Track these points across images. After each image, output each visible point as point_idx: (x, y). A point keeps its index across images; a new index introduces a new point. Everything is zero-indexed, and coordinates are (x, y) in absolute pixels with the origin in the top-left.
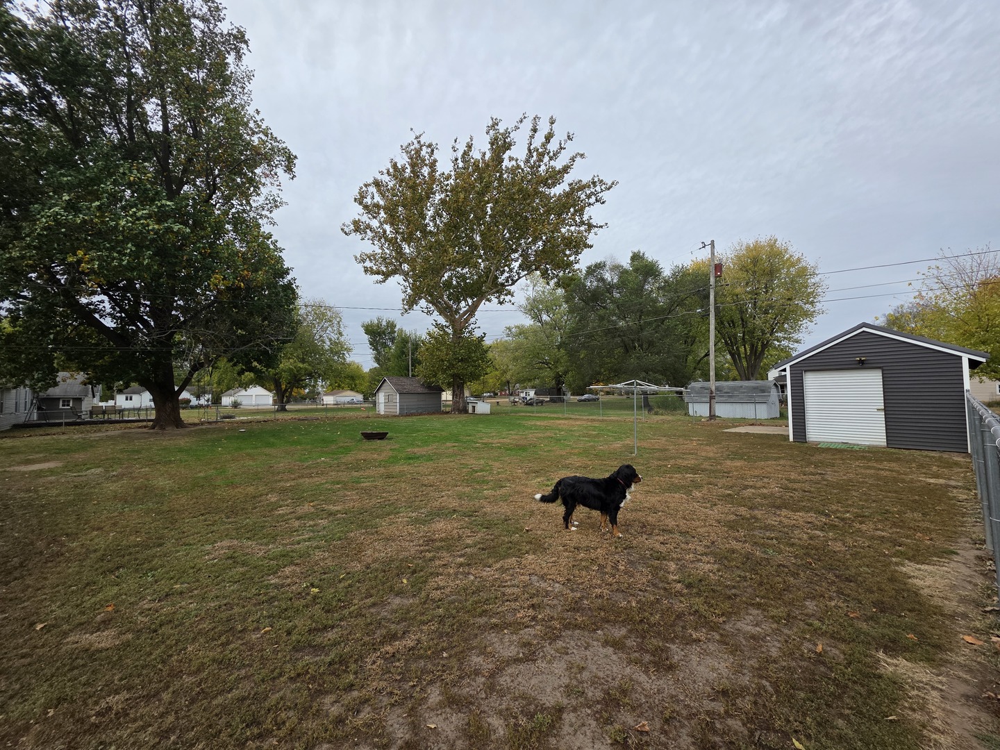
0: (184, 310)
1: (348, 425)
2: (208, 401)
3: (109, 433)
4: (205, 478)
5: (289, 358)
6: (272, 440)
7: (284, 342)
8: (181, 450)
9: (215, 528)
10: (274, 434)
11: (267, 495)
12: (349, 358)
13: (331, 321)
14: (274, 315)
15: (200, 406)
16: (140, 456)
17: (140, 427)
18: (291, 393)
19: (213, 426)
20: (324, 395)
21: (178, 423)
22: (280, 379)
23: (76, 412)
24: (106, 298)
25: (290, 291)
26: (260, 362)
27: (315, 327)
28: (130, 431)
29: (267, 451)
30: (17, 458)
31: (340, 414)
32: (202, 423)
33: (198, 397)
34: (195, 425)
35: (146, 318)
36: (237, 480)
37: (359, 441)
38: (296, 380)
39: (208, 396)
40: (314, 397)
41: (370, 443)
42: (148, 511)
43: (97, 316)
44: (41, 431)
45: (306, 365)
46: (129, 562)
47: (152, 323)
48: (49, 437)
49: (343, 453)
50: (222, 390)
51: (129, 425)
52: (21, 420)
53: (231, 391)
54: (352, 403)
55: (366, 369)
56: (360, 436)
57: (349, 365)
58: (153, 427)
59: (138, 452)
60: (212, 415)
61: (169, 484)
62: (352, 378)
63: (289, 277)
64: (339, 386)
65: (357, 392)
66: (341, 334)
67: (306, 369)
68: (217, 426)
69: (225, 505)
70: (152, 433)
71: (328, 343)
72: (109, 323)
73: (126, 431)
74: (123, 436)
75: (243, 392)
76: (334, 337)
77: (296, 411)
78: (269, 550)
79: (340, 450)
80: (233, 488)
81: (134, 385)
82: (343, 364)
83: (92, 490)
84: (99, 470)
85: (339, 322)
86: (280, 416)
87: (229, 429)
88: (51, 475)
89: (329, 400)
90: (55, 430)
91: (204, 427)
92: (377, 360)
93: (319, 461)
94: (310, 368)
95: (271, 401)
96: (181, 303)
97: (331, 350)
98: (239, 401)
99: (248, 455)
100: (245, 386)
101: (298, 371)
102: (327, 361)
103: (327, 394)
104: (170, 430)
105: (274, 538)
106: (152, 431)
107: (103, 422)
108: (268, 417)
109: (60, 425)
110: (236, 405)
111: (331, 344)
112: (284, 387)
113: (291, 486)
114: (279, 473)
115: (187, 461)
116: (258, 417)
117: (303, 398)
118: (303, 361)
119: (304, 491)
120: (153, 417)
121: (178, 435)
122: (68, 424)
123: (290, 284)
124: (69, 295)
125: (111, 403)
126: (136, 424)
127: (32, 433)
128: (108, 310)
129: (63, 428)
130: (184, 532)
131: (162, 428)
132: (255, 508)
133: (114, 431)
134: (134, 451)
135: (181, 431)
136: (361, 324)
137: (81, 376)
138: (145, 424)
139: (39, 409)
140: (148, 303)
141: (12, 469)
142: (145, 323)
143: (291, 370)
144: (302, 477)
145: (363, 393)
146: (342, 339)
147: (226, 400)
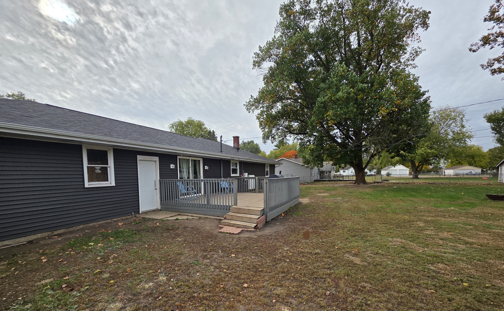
0: (367, 130)
1: (471, 189)
2: (375, 173)
3: (340, 185)
4: (381, 207)
5: (421, 147)
6: (413, 193)
7: (420, 138)
8: (368, 194)
9: (391, 231)
10: (413, 190)
11: (417, 221)
12: (470, 143)
13: (454, 119)
14: (415, 122)
15: (372, 175)
16: (353, 194)
17: (350, 183)
18: (422, 168)
19: (379, 184)
20: (446, 169)
21: (365, 182)
22: (414, 159)
23: (329, 177)
24: (338, 130)
25: (426, 105)
26: (404, 151)
27: (441, 125)
28: (347, 184)
29: (412, 199)
30: (318, 191)
31: (461, 181)
32: (375, 182)
33: (370, 171)
34: (371, 183)
35: (351, 136)
36: (397, 211)
37: (484, 200)
38: (426, 161)
39: (375, 170)
40: (437, 170)
41: (496, 203)
42: (361, 217)
43: (336, 138)
44: (321, 183)
45: (433, 151)
46: (359, 235)
47: (354, 138)
48: (323, 185)
49: (469, 206)
50: (382, 167)
51: (346, 182)
52: (316, 179)
53: (386, 168)
54: (471, 174)
55: (485, 150)
56: (484, 196)
57: (470, 148)
58: (355, 183)
59: (352, 193)
60: (378, 179)
61: (366, 207)
62: (473, 157)
63: (425, 97)
64: (459, 163)
65: (476, 166)
66: (463, 126)
67: (433, 153)
68: (381, 184)
69: (394, 222)
70: (355, 186)
71: (451, 134)
72: (339, 141)
73: (346, 184)
74: (345, 186)
75: (393, 168)
76: (457, 129)
77: (425, 179)
78: (425, 251)
79: (466, 204)
80: (396, 214)
81: (348, 166)
82: (465, 147)
83: (340, 205)
84: (340, 198)
85: (462, 118)
86: (415, 181)
87: (387, 186)
88: (327, 198)
89: (449, 172)
90: (325, 182)
91: (375, 184)
92: (499, 141)
93: (449, 209)
94: (436, 152)
95: (408, 173)
96: (365, 127)
97: (454, 139)
98: (390, 173)
99: (401, 200)
100: (394, 165)
101: (427, 155)
102: (450, 147)
103: (447, 168)
104: (361, 185)
105: (427, 245)
106: (355, 185)
107: (338, 181)
108: (407, 181)
109: (326, 181)
110: (388, 175)
111: (454, 134)
112: (417, 165)
113: (431, 220)
114: (421, 212)
115: (371, 199)
116: (402, 181)
117: (429, 171)
118: (431, 148)
119: (442, 225)
120: (355, 179)
121: (365, 187)
122: (328, 181)
123: (426, 101)
124: (328, 131)
125: (338, 173)
126: (348, 182)
127: (319, 183)
128: (339, 135)
129: (327, 182)
130: (377, 229)
131: (358, 184)
132: (411, 227)
133: (342, 184)
134: (350, 192)
135: (366, 185)
136: (483, 115)
137: (331, 162)
138: (352, 182)
139: (320, 175)
140: (353, 129)
141: (317, 194)
142: (352, 139)
143: (422, 154)
144: (438, 216)
145: (481, 167)
146: (464, 130)
147: (384, 172)
